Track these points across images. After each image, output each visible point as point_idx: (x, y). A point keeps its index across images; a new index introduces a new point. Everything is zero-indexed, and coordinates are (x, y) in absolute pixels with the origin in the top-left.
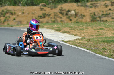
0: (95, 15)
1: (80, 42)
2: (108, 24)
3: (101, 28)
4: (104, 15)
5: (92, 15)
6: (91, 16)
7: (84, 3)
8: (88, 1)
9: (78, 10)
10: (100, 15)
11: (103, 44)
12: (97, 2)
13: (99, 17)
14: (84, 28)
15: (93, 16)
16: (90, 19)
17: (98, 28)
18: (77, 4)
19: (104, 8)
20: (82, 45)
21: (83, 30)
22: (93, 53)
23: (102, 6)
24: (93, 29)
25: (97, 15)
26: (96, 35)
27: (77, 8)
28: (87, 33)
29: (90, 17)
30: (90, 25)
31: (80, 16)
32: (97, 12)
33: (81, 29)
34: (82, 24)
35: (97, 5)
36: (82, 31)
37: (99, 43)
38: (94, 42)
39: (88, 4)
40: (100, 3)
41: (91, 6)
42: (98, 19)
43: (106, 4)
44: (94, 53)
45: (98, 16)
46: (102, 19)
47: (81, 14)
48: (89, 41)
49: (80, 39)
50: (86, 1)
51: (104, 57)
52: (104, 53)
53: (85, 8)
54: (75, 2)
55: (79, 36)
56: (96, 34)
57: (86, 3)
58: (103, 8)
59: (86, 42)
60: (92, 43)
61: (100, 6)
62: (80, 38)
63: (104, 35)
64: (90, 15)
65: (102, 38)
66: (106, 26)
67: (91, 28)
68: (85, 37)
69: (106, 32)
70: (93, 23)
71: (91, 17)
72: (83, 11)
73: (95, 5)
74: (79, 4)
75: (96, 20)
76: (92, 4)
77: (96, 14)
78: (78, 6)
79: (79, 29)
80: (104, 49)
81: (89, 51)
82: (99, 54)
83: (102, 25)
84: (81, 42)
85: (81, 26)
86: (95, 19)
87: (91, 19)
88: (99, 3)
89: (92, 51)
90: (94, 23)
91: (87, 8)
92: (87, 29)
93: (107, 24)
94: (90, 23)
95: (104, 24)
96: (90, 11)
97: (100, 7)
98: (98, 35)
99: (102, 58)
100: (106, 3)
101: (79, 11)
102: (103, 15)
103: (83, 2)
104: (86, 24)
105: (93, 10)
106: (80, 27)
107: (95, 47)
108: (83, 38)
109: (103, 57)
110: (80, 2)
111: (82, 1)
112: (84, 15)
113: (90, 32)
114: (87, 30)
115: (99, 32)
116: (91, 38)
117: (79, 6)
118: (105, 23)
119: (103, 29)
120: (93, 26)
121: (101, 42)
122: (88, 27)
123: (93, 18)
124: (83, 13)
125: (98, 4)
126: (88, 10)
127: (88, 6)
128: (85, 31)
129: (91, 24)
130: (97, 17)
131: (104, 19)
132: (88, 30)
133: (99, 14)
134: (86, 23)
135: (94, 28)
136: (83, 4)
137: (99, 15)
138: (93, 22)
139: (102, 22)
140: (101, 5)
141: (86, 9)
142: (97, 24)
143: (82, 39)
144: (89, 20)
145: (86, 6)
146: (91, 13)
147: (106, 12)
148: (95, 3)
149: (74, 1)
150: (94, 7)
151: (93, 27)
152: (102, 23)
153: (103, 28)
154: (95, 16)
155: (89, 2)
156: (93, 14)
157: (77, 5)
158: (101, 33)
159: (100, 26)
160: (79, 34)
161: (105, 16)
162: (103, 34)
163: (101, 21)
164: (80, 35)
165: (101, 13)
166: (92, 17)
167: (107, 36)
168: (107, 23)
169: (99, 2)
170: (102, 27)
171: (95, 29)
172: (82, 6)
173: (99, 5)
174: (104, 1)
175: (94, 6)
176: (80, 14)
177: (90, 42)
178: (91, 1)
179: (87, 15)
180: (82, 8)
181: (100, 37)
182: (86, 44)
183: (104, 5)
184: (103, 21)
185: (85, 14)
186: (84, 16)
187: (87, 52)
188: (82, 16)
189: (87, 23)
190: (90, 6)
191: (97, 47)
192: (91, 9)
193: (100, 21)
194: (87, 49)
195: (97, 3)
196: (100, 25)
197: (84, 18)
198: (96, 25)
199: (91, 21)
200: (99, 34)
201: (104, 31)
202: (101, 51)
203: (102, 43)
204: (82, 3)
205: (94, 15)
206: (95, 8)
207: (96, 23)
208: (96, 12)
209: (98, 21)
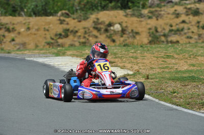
0: (157, 31)
2: (180, 49)
3: (168, 56)
4: (173, 32)
5: (151, 31)
6: (149, 33)
7: (137, 10)
8: (144, 6)
9: (126, 22)
10: (167, 31)
11: (173, 84)
12: (160, 8)
13: (164, 35)
14: (139, 55)
15: (153, 33)
16: (148, 40)
17: (163, 54)
18: (125, 12)
19: (173, 19)
21: (136, 58)
22: (154, 99)
23: (170, 16)
24: (154, 57)
25: (161, 31)
26: (159, 68)
27: (125, 19)
28: (144, 63)
29: (148, 35)
30: (148, 50)
31: (131, 34)
32: (161, 26)
33: (132, 57)
34: (134, 48)
35: (160, 14)
36: (135, 61)
37: (166, 83)
38: (157, 80)
39: (145, 12)
40: (166, 10)
41: (150, 15)
42: (163, 39)
43: (177, 12)
44: (157, 100)
45: (162, 34)
46: (170, 39)
47: (132, 30)
48: (148, 78)
49: (131, 75)
50: (141, 6)
51: (175, 107)
52: (175, 100)
53: (138, 19)
54: (121, 9)
55: (130, 70)
56: (160, 66)
57: (140, 10)
58: (170, 19)
59: (142, 80)
60: (152, 82)
61: (165, 16)
62: (131, 73)
63: (173, 67)
64: (148, 31)
65: (170, 72)
66: (178, 51)
67: (150, 55)
68: (140, 70)
69: (177, 61)
70: (154, 46)
71: (150, 36)
72: (135, 25)
73: (157, 13)
74: (128, 11)
75: (159, 40)
76: (151, 12)
77: (159, 30)
78: (126, 16)
79: (130, 57)
80: (174, 93)
81: (147, 96)
82: (165, 102)
83: (171, 50)
85: (133, 51)
86: (158, 38)
87: (150, 39)
88: (164, 11)
89: (154, 97)
90: (156, 45)
91: (142, 19)
92: (143, 56)
93: (178, 47)
94: (148, 45)
95: (174, 48)
96: (147, 24)
97: (167, 17)
98: (163, 68)
99: (172, 109)
100: (176, 10)
101: (129, 25)
102: (171, 31)
103: (136, 8)
104: (140, 48)
105: (153, 23)
106: (132, 53)
107: (157, 89)
108: (137, 73)
110: (129, 8)
111: (133, 7)
112: (137, 31)
113: (148, 62)
114: (143, 59)
115: (165, 62)
116: (151, 72)
117: (129, 16)
118: (176, 45)
119: (173, 57)
120: (154, 52)
121: (170, 79)
122: (145, 53)
123: (152, 37)
124: (136, 27)
125: (163, 12)
126: (144, 23)
127: (144, 16)
128: (139, 60)
129: (151, 48)
130: (160, 36)
131: (174, 38)
132: (145, 58)
133: (164, 29)
134: (141, 46)
135: (155, 55)
136: (136, 13)
137: (163, 31)
138: (155, 43)
139: (170, 45)
140: (168, 14)
141: (141, 21)
143: (134, 75)
144: (146, 41)
145: (141, 16)
146: (150, 29)
147: (177, 26)
148: (156, 11)
149: (119, 7)
150: (154, 18)
151: (153, 54)
152: (170, 46)
153: (172, 55)
154: (158, 34)
155: (146, 9)
156: (153, 30)
157: (125, 14)
158: (169, 64)
159: (166, 52)
160: (129, 66)
161: (175, 34)
162: (172, 65)
163: (167, 42)
164: (132, 67)
165: (168, 29)
166: (152, 35)
167: (179, 70)
169: (163, 9)
170: (170, 53)
171: (157, 58)
172: (133, 15)
173: (164, 14)
174: (173, 7)
175: (154, 15)
176: (130, 31)
177: (149, 80)
178: (150, 7)
179: (142, 32)
180: (135, 19)
181: (167, 70)
183: (174, 13)
184: (171, 42)
185: (140, 30)
186: (137, 33)
188: (135, 35)
189: (144, 46)
190: (148, 16)
191: (161, 89)
192: (149, 21)
193: (165, 43)
195: (161, 11)
196: (167, 50)
197: (138, 37)
198: (159, 49)
199: (150, 42)
200: (166, 66)
201: (173, 61)
202: (170, 96)
203: (171, 82)
204: (133, 10)
205: (155, 32)
206: (157, 20)
207: (159, 46)
208: (158, 27)
209: (163, 42)
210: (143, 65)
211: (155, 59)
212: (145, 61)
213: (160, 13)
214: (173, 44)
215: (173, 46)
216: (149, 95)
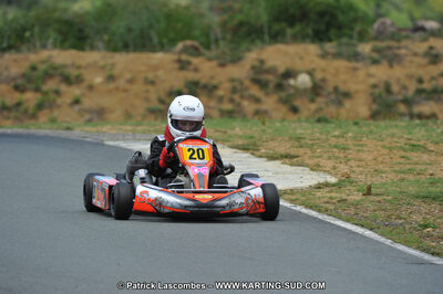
0: (388, 90)
1: (334, 195)
2: (439, 131)
3: (414, 146)
4: (424, 95)
5: (377, 91)
6: (372, 94)
7: (347, 45)
8: (362, 37)
9: (323, 70)
10: (410, 93)
11: (424, 208)
12: (398, 41)
13: (407, 102)
14: (350, 142)
15: (380, 96)
16: (370, 109)
17: (402, 142)
18: (322, 48)
19: (425, 66)
20: (340, 208)
21: (345, 149)
22: (382, 239)
23: (419, 60)
24: (383, 147)
25: (399, 93)
26: (395, 171)
27: (322, 63)
28: (360, 160)
29: (371, 99)
30: (371, 132)
31: (333, 96)
32: (398, 80)
33: (335, 147)
34: (340, 127)
35: (397, 56)
36: (342, 155)
37: (408, 204)
38: (390, 198)
39: (365, 48)
40: (410, 46)
41: (375, 55)
42: (402, 108)
43: (434, 52)
44: (389, 242)
45: (400, 97)
46: (417, 109)
47: (336, 89)
48: (368, 192)
49: (333, 185)
50: (355, 35)
51: (427, 257)
52: (428, 243)
53: (350, 65)
54: (313, 42)
55: (331, 174)
56: (397, 168)
57: (354, 45)
58: (420, 66)
59: (357, 197)
60: (379, 202)
61: (408, 59)
62: (333, 180)
63: (425, 170)
64: (370, 91)
65: (418, 181)
66: (434, 135)
67: (374, 142)
68: (353, 176)
69: (433, 157)
70: (382, 123)
71: (374, 101)
72: (343, 77)
73: (390, 53)
74: (330, 47)
75: (393, 110)
76: (378, 51)
77: (395, 88)
78: (324, 56)
79: (330, 146)
80: (426, 226)
81: (368, 233)
82: (407, 245)
83: (419, 133)
84: (338, 195)
85: (337, 133)
86: (391, 106)
87: (375, 107)
88: (406, 47)
89: (382, 235)
90: (387, 122)
91: (359, 65)
92: (359, 145)
93: (435, 127)
94: (371, 122)
95: (427, 131)
96: (370, 75)
97: (411, 62)
98: (403, 172)
99: (422, 263)
100: (431, 48)
101: (329, 77)
102: (420, 92)
103: (345, 40)
104: (355, 128)
105: (381, 73)
106: (335, 136)
107: (389, 217)
108: (346, 181)
109: (421, 259)
110: (330, 40)
112: (346, 90)
113: (370, 158)
114: (359, 151)
115: (407, 158)
116: (376, 180)
117: (329, 57)
118: (430, 122)
119: (424, 149)
120: (384, 136)
121: (417, 197)
122: (365, 139)
123: (380, 104)
124: (345, 82)
125: (403, 51)
126: (361, 74)
127: (363, 59)
128: (351, 154)
129: (376, 127)
130: (396, 102)
131: (426, 108)
132: (365, 149)
133: (405, 88)
134: (356, 123)
135: (385, 143)
137: (403, 92)
138: (385, 118)
139: (418, 121)
140: (416, 54)
141: (355, 69)
142: (396, 126)
143: (338, 186)
144: (364, 111)
145: (356, 57)
146: (374, 86)
147: (434, 83)
148: (389, 48)
149: (308, 36)
150: (385, 63)
151: (382, 140)
152: (418, 125)
153: (422, 143)
154: (391, 99)
155: (367, 42)
156: (381, 89)
157: (320, 52)
158: (416, 163)
159: (410, 137)
160: (330, 164)
161: (428, 99)
162: (423, 167)
163: (412, 115)
164: (334, 168)
165: (413, 87)
166: (378, 100)
167: (436, 177)
168: (436, 123)
169: (404, 43)
170: (419, 140)
171: (390, 149)
172: (337, 55)
173: (406, 55)
174: (425, 40)
175: (384, 57)
176: (331, 89)
177: (371, 198)
178: (376, 38)
179: (357, 92)
180: (342, 64)
181: (411, 177)
182: (356, 205)
183: (426, 54)
184: (420, 116)
185: (352, 87)
186: (347, 95)
187: (362, 236)
188: (340, 97)
189: (361, 123)
190: (371, 58)
191: (399, 217)
192: (374, 70)
193: (407, 117)
194: (363, 226)
195: (399, 48)
196: (410, 133)
197: (348, 104)
198: (395, 131)
199: (374, 116)
200: (408, 167)
201: (425, 157)
202: (416, 234)
203: (419, 202)
204: (340, 45)
205: (384, 95)
206: (391, 66)
207: (394, 123)
208: (393, 82)
209: (402, 114)
210: (361, 164)
211: (386, 151)
212: (364, 156)
213: (397, 52)
214: (424, 121)
215: (423, 125)
216: (371, 229)
